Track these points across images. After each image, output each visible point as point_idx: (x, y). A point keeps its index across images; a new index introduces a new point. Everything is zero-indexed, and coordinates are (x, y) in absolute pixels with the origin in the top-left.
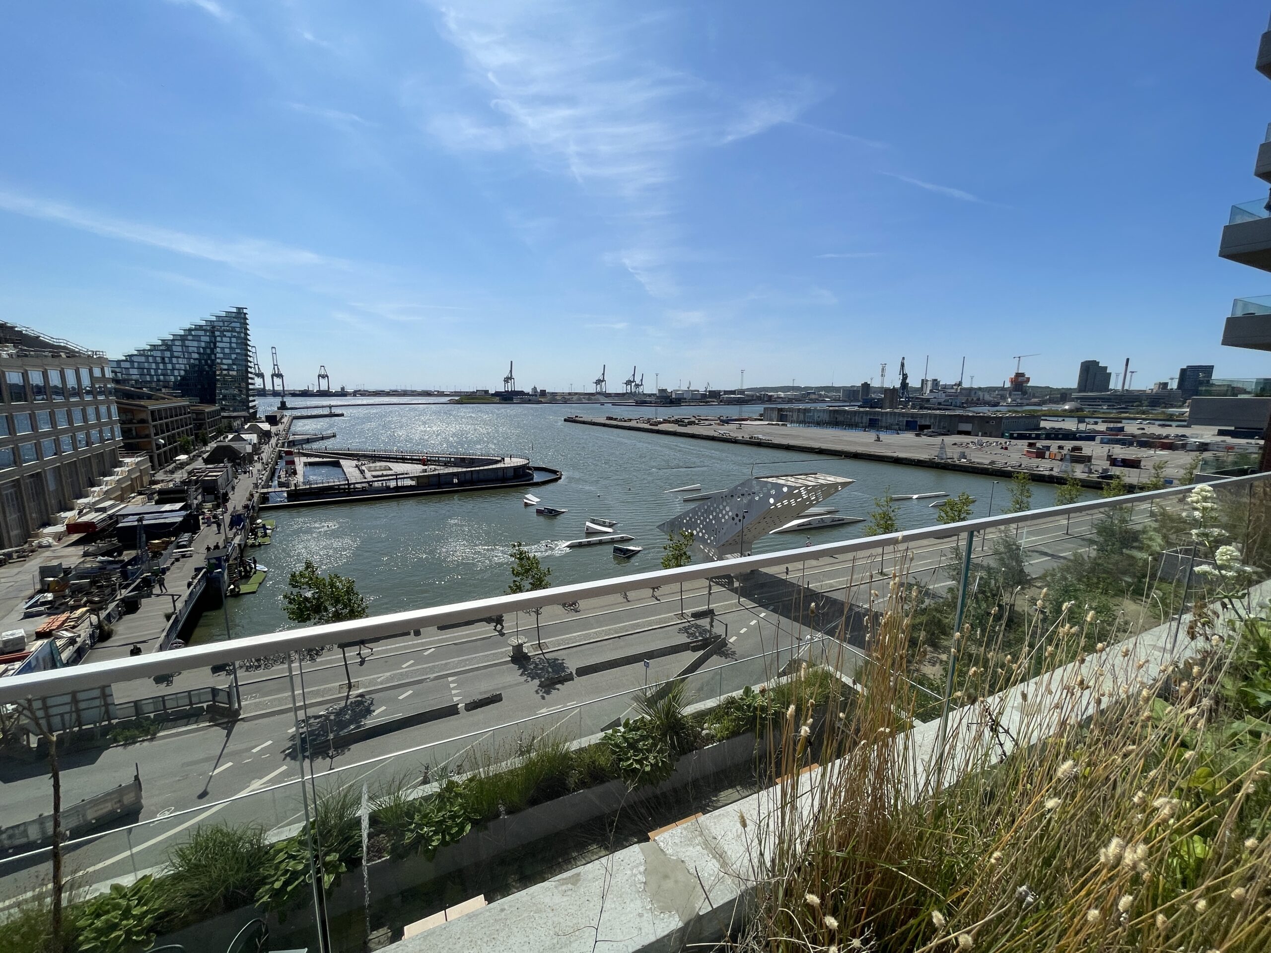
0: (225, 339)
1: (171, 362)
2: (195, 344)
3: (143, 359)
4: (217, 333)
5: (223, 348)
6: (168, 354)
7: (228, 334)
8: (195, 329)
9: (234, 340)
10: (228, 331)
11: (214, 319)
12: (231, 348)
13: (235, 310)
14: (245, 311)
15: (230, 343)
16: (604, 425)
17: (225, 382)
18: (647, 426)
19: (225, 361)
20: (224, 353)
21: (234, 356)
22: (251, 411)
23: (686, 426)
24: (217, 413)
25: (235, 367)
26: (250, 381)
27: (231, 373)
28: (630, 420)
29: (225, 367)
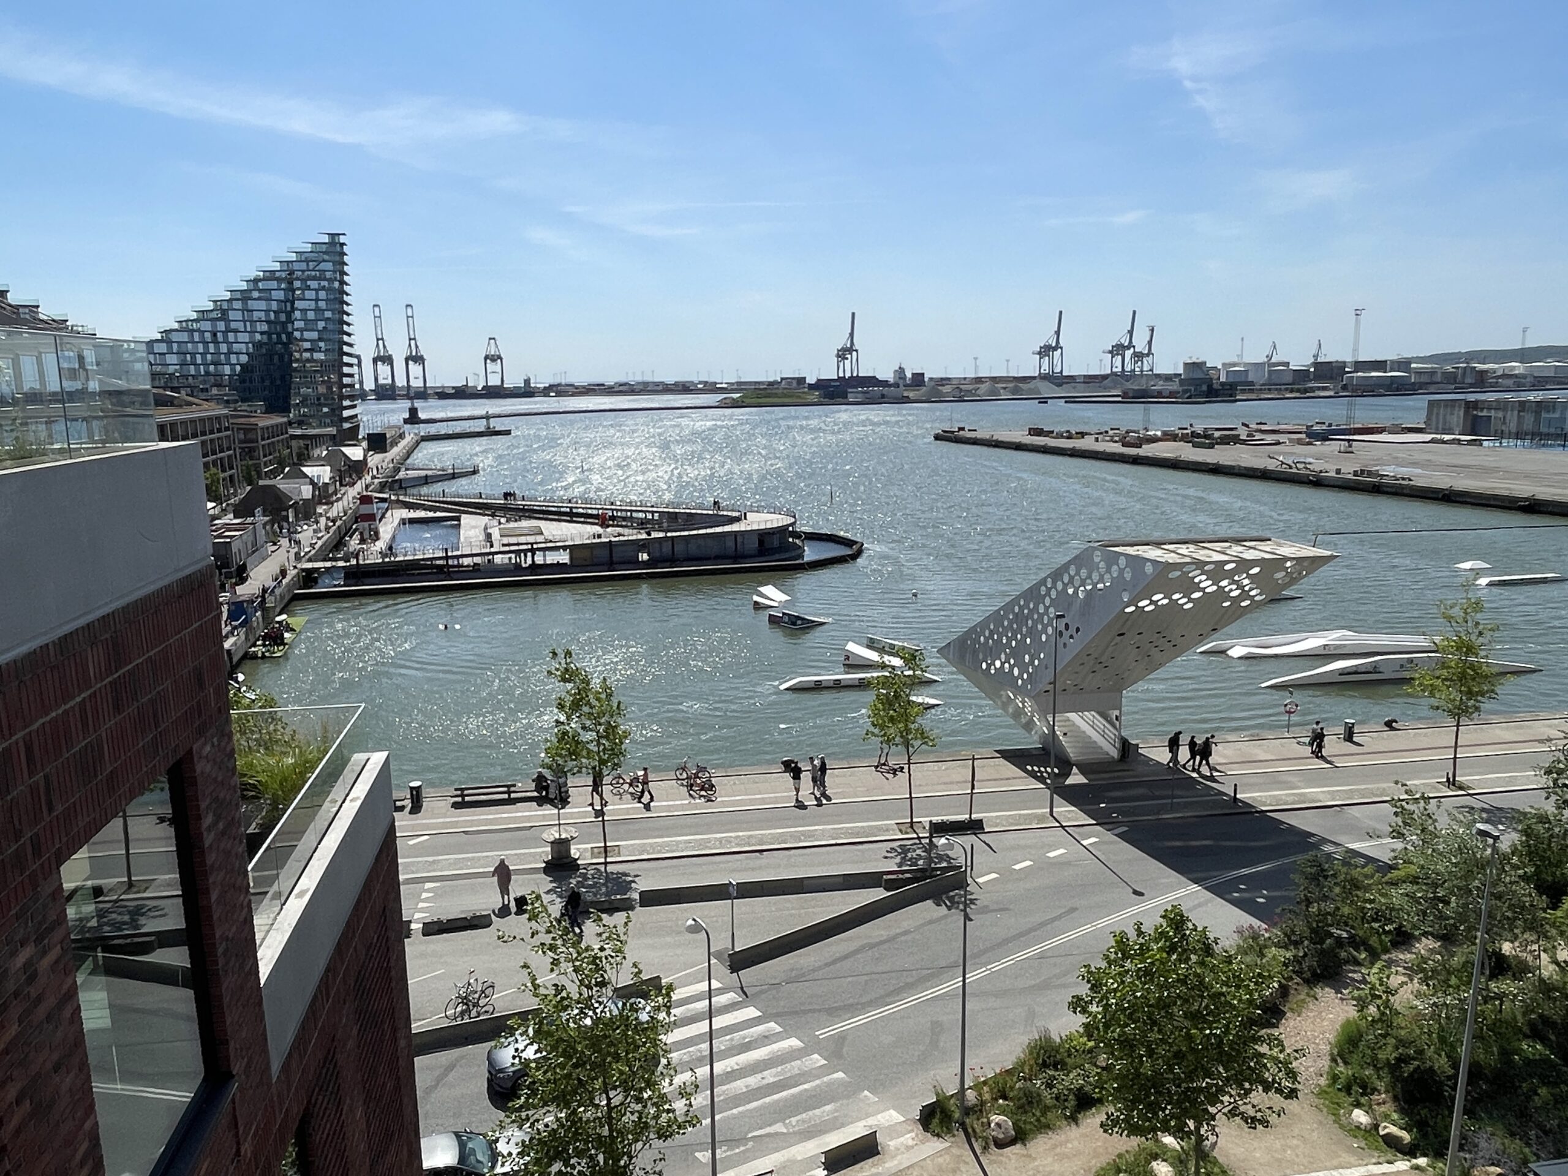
0: (310, 294)
1: (225, 337)
2: (262, 305)
3: (185, 337)
4: (297, 284)
5: (304, 311)
6: (221, 325)
7: (313, 284)
8: (264, 279)
9: (322, 294)
10: (314, 278)
11: (293, 257)
12: (317, 310)
13: (326, 239)
14: (342, 239)
15: (317, 300)
16: (1018, 447)
17: (304, 372)
18: (1117, 448)
19: (307, 335)
20: (305, 320)
21: (321, 325)
22: (346, 425)
23: (1211, 446)
24: (281, 429)
25: (322, 344)
26: (346, 370)
27: (317, 356)
28: (1082, 435)
29: (307, 345)
